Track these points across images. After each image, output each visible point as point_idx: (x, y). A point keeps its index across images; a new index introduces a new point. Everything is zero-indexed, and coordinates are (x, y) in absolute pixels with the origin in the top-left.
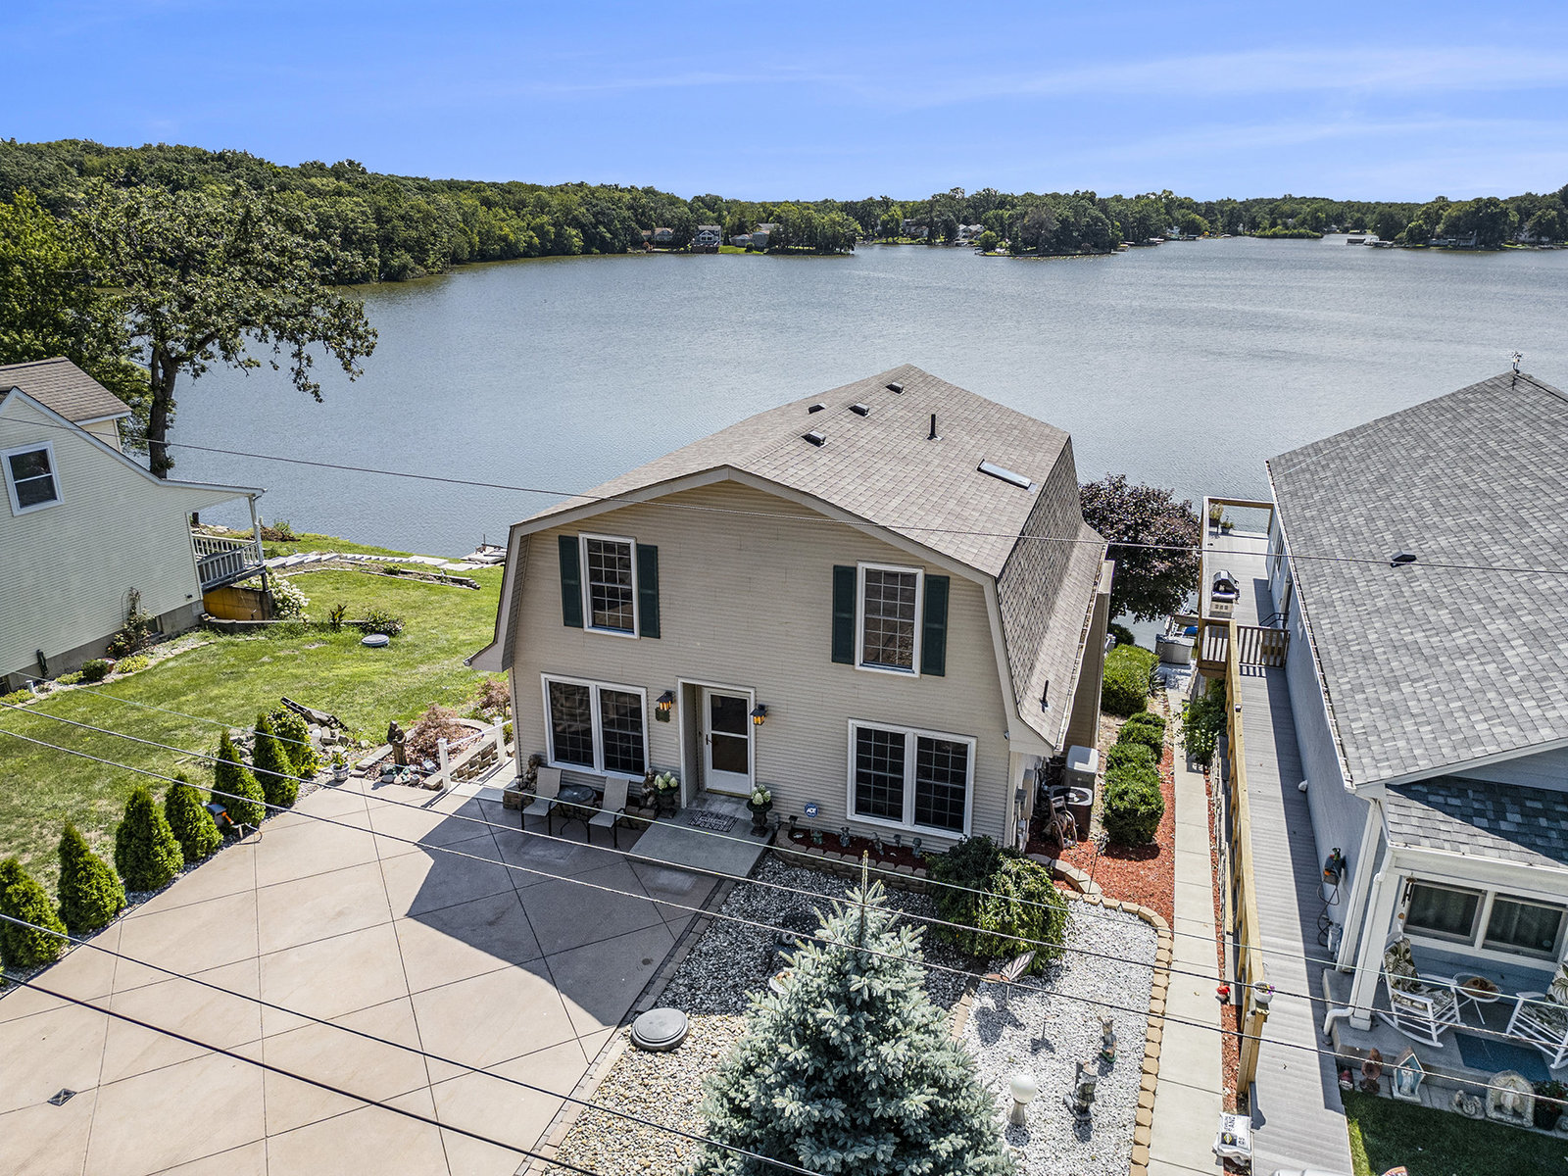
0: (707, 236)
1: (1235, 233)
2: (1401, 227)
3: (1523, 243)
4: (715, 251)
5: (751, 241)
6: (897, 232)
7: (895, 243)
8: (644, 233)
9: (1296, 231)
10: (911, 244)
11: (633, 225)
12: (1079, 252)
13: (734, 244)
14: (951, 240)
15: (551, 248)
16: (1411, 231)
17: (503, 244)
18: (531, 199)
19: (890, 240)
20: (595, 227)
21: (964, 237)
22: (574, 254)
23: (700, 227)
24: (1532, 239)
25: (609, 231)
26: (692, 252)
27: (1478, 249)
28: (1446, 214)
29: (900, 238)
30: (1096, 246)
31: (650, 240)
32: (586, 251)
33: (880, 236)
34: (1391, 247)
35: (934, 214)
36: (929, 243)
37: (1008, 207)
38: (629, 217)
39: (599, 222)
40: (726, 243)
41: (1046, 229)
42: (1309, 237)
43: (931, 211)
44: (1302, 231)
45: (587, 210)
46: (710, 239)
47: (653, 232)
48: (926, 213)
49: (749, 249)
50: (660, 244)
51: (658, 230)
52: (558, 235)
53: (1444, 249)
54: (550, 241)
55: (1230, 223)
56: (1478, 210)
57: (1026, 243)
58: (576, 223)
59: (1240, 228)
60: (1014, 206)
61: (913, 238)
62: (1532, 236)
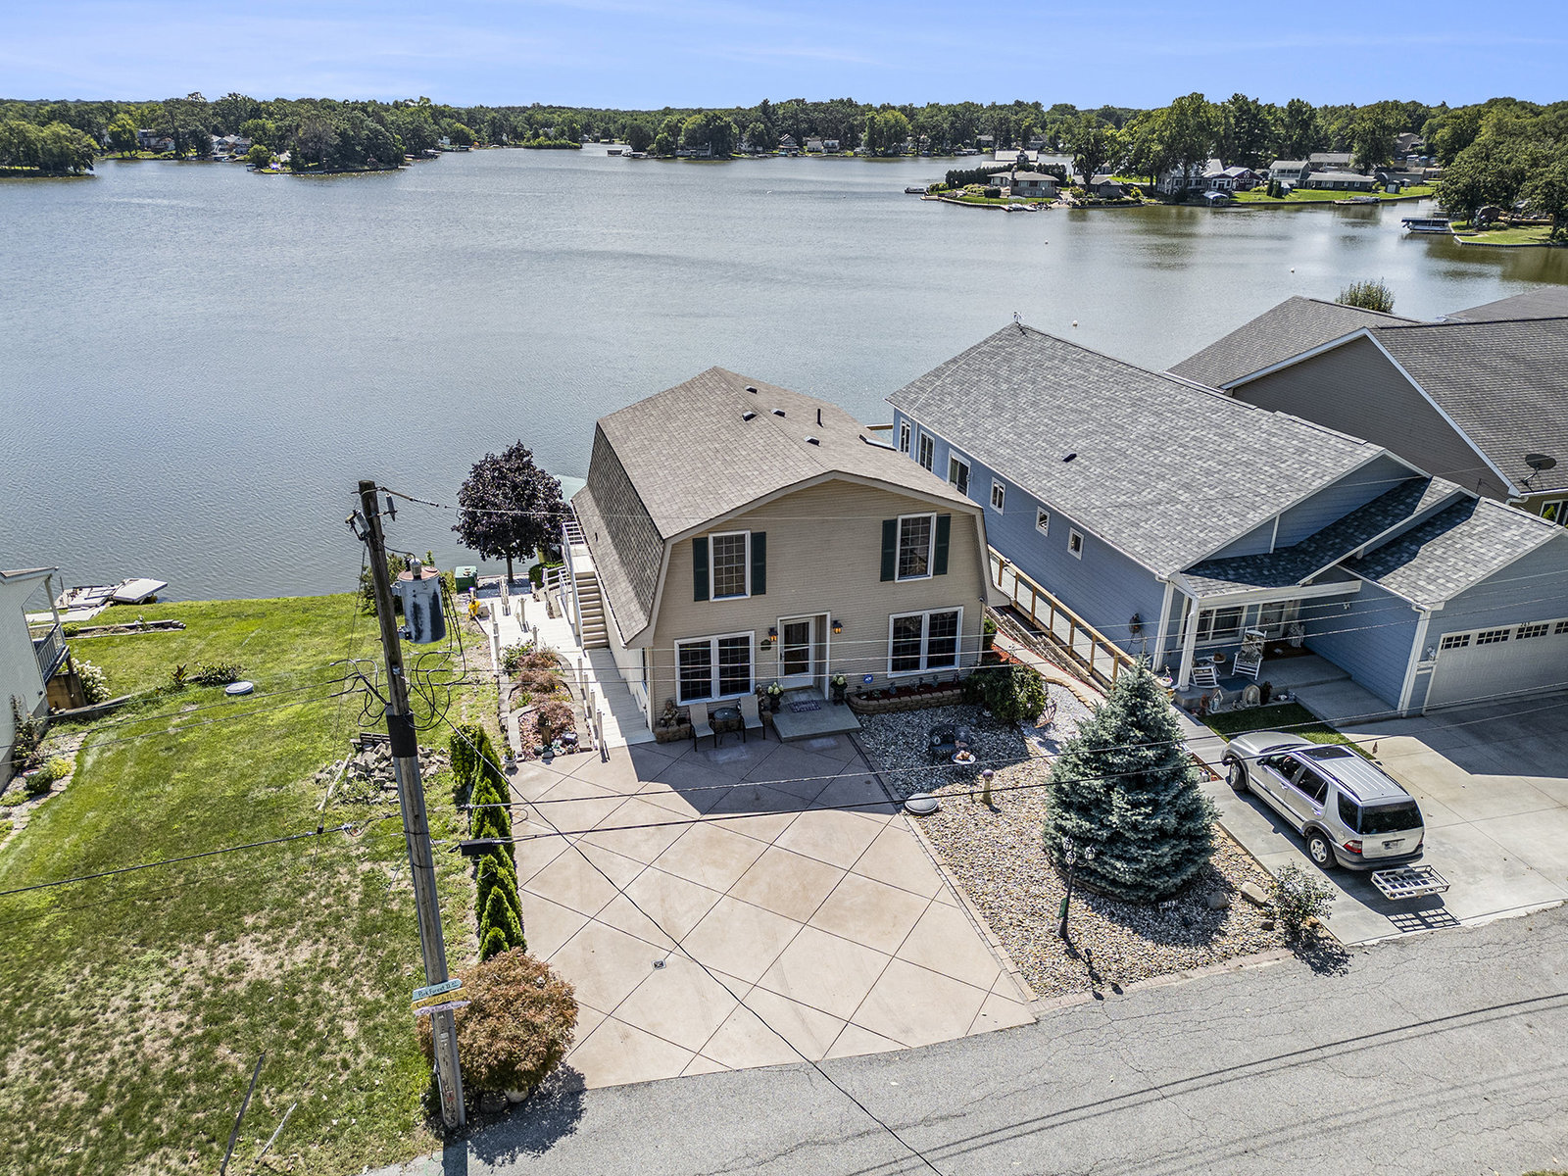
1: (502, 144)
2: (650, 139)
3: (745, 152)
6: (134, 144)
7: (134, 159)
9: (558, 142)
10: (155, 159)
14: (205, 155)
16: (659, 143)
19: (127, 154)
21: (221, 150)
24: (750, 149)
27: (715, 159)
28: (684, 126)
29: (140, 152)
30: (380, 160)
33: (112, 150)
34: (646, 158)
36: (179, 158)
41: (326, 143)
42: (571, 148)
44: (563, 141)
48: (167, 122)
53: (689, 159)
55: (494, 134)
56: (708, 123)
57: (307, 159)
59: (505, 138)
61: (157, 151)
62: (750, 146)
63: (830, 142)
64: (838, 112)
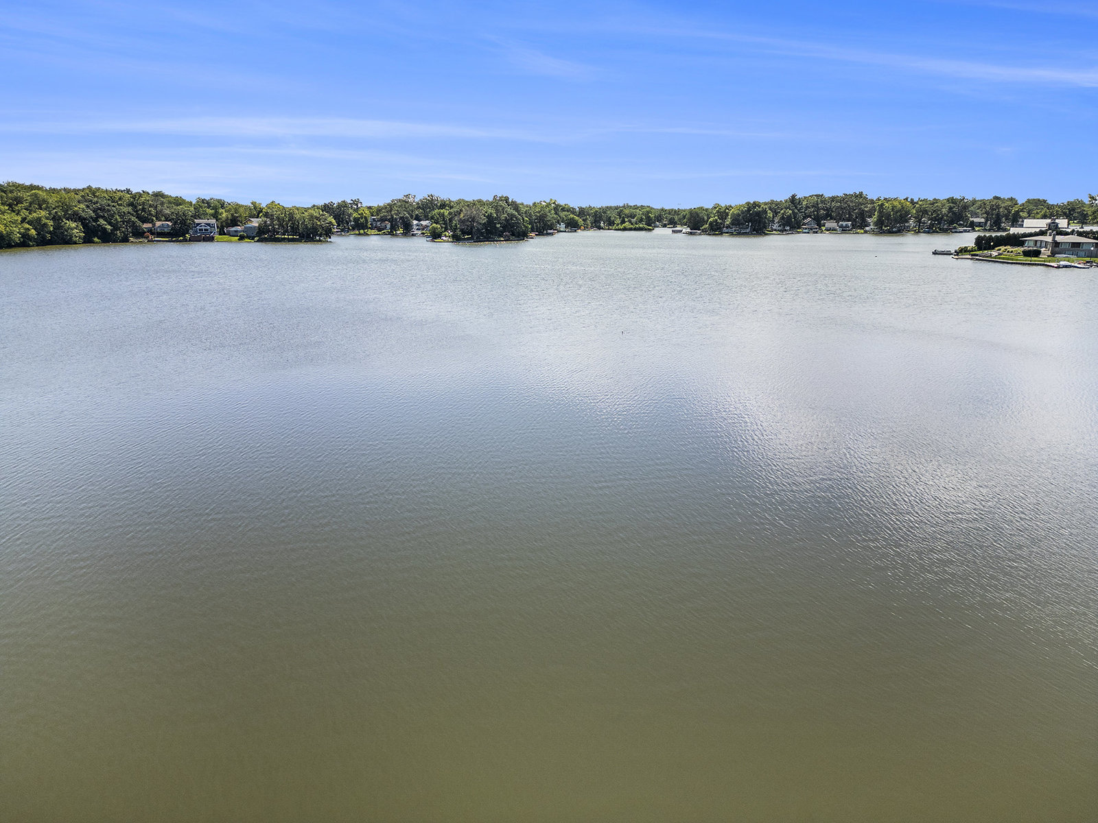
0: (203, 228)
2: (704, 222)
3: (775, 230)
4: (211, 239)
5: (243, 231)
6: (366, 226)
7: (366, 234)
8: (146, 226)
9: (637, 226)
10: (377, 234)
11: (133, 219)
12: (501, 239)
13: (229, 234)
14: (408, 231)
15: (50, 239)
16: (711, 224)
18: (26, 196)
19: (362, 231)
20: (96, 220)
21: (417, 229)
22: (75, 243)
23: (197, 221)
24: (780, 228)
25: (110, 224)
26: (190, 240)
27: (752, 234)
28: (730, 212)
29: (370, 230)
30: (513, 235)
31: (151, 231)
32: (88, 240)
33: (353, 229)
34: (700, 234)
35: (393, 213)
36: (392, 234)
37: (447, 208)
38: (129, 213)
39: (98, 217)
40: (222, 233)
41: (477, 222)
42: (646, 230)
43: (391, 211)
44: (641, 226)
45: (88, 207)
46: (207, 230)
47: (154, 225)
48: (387, 212)
49: (242, 238)
50: (160, 235)
51: (158, 224)
52: (58, 227)
53: (732, 234)
54: (49, 233)
55: (595, 221)
56: (749, 210)
57: (464, 233)
58: (76, 217)
59: (602, 225)
60: (451, 207)
61: (379, 230)
62: (780, 226)
63: (844, 224)
64: (852, 202)
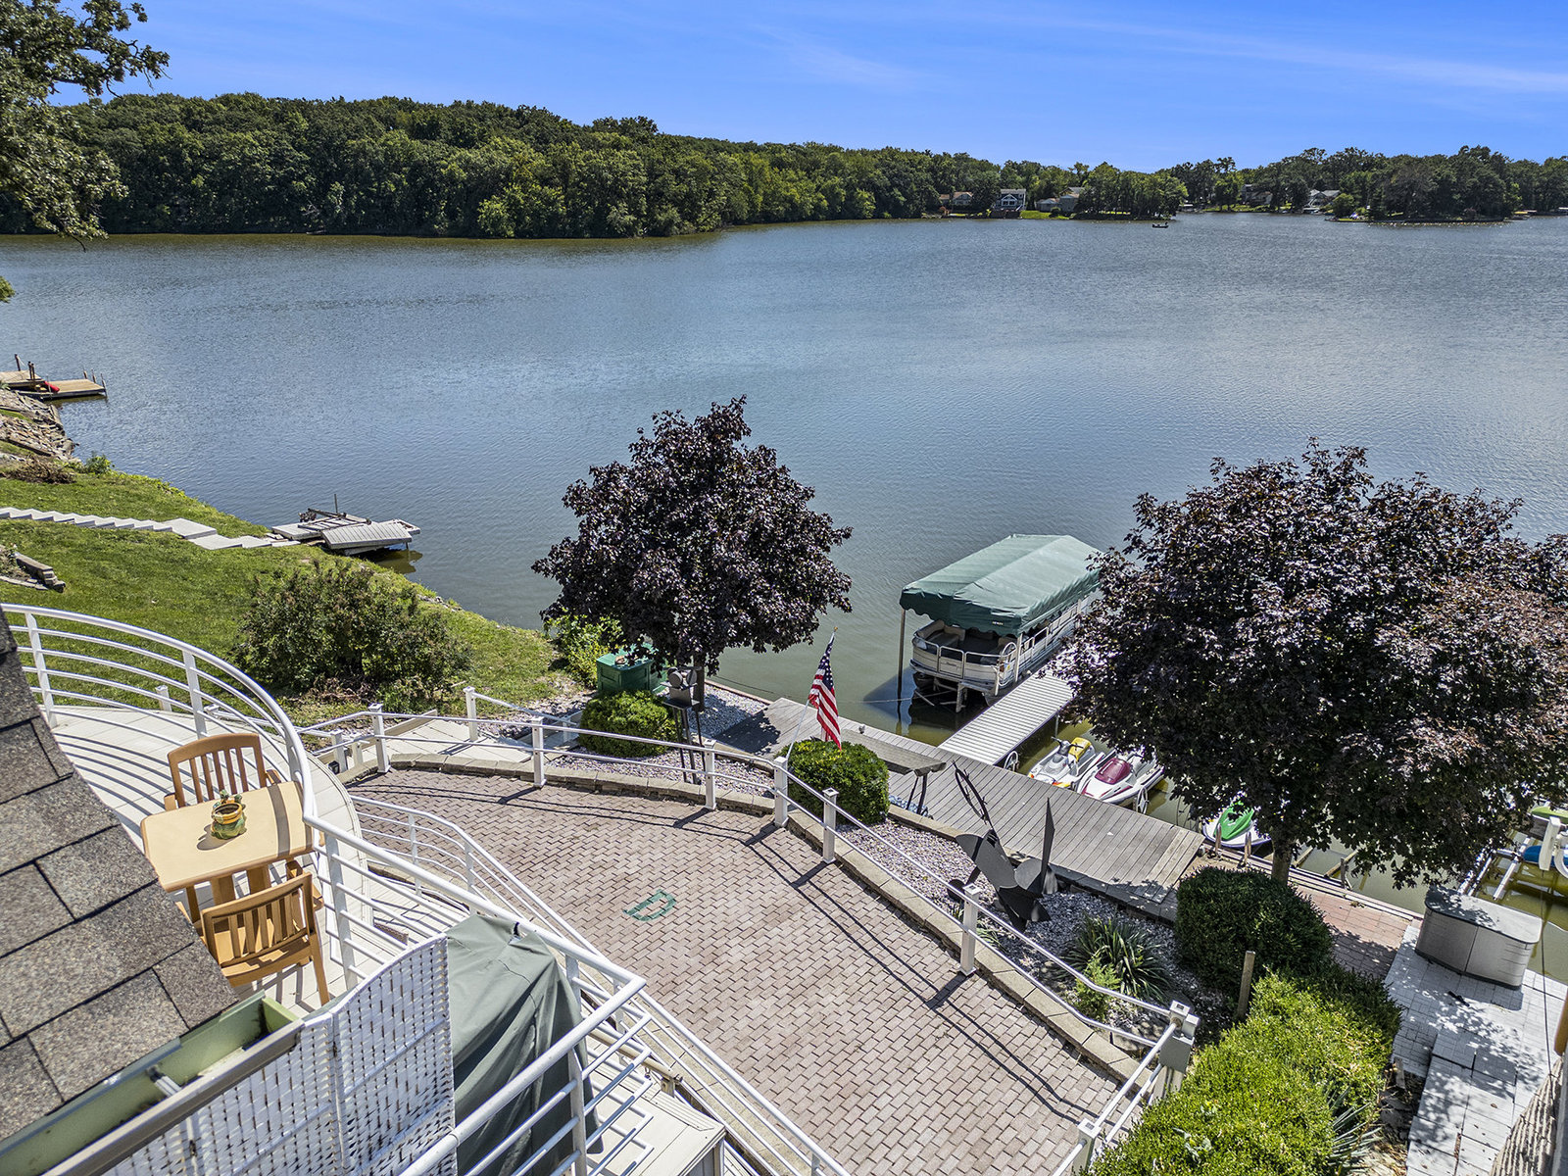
0: (1009, 200)
4: (1016, 215)
5: (1058, 205)
6: (1234, 199)
7: (1230, 211)
8: (943, 198)
10: (1249, 212)
11: (931, 188)
12: (1459, 219)
13: (1039, 209)
14: (1298, 208)
15: (842, 211)
17: (788, 205)
18: (824, 159)
19: (1225, 207)
20: (890, 189)
21: (1316, 204)
22: (865, 218)
23: (1003, 191)
25: (904, 194)
26: (991, 217)
29: (1238, 206)
30: (1483, 212)
31: (947, 205)
32: (877, 216)
33: (1213, 204)
35: (1281, 178)
36: (1272, 211)
37: (1374, 168)
38: (927, 180)
39: (894, 185)
40: (1030, 207)
41: (1419, 191)
43: (1278, 175)
45: (884, 172)
46: (1013, 203)
47: (952, 196)
48: (1272, 176)
49: (1054, 214)
50: (957, 209)
51: (957, 194)
52: (850, 198)
54: (841, 204)
57: (1391, 207)
58: (870, 186)
60: (1381, 168)
61: (1254, 205)
